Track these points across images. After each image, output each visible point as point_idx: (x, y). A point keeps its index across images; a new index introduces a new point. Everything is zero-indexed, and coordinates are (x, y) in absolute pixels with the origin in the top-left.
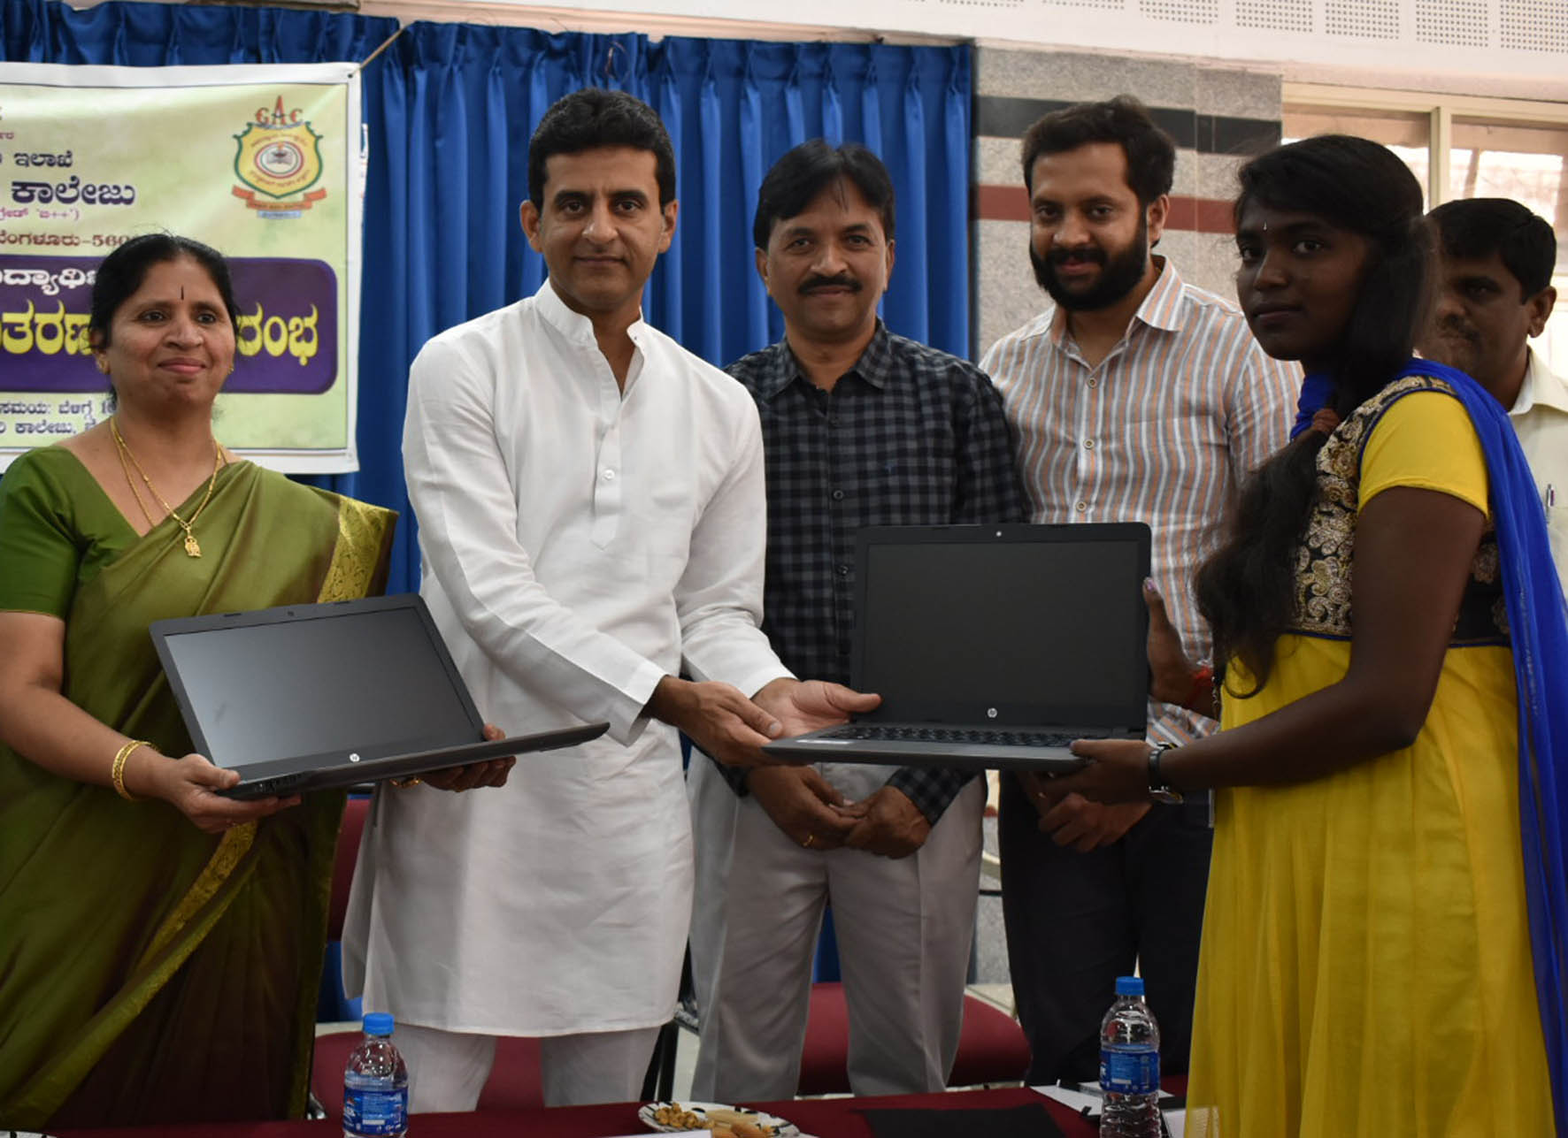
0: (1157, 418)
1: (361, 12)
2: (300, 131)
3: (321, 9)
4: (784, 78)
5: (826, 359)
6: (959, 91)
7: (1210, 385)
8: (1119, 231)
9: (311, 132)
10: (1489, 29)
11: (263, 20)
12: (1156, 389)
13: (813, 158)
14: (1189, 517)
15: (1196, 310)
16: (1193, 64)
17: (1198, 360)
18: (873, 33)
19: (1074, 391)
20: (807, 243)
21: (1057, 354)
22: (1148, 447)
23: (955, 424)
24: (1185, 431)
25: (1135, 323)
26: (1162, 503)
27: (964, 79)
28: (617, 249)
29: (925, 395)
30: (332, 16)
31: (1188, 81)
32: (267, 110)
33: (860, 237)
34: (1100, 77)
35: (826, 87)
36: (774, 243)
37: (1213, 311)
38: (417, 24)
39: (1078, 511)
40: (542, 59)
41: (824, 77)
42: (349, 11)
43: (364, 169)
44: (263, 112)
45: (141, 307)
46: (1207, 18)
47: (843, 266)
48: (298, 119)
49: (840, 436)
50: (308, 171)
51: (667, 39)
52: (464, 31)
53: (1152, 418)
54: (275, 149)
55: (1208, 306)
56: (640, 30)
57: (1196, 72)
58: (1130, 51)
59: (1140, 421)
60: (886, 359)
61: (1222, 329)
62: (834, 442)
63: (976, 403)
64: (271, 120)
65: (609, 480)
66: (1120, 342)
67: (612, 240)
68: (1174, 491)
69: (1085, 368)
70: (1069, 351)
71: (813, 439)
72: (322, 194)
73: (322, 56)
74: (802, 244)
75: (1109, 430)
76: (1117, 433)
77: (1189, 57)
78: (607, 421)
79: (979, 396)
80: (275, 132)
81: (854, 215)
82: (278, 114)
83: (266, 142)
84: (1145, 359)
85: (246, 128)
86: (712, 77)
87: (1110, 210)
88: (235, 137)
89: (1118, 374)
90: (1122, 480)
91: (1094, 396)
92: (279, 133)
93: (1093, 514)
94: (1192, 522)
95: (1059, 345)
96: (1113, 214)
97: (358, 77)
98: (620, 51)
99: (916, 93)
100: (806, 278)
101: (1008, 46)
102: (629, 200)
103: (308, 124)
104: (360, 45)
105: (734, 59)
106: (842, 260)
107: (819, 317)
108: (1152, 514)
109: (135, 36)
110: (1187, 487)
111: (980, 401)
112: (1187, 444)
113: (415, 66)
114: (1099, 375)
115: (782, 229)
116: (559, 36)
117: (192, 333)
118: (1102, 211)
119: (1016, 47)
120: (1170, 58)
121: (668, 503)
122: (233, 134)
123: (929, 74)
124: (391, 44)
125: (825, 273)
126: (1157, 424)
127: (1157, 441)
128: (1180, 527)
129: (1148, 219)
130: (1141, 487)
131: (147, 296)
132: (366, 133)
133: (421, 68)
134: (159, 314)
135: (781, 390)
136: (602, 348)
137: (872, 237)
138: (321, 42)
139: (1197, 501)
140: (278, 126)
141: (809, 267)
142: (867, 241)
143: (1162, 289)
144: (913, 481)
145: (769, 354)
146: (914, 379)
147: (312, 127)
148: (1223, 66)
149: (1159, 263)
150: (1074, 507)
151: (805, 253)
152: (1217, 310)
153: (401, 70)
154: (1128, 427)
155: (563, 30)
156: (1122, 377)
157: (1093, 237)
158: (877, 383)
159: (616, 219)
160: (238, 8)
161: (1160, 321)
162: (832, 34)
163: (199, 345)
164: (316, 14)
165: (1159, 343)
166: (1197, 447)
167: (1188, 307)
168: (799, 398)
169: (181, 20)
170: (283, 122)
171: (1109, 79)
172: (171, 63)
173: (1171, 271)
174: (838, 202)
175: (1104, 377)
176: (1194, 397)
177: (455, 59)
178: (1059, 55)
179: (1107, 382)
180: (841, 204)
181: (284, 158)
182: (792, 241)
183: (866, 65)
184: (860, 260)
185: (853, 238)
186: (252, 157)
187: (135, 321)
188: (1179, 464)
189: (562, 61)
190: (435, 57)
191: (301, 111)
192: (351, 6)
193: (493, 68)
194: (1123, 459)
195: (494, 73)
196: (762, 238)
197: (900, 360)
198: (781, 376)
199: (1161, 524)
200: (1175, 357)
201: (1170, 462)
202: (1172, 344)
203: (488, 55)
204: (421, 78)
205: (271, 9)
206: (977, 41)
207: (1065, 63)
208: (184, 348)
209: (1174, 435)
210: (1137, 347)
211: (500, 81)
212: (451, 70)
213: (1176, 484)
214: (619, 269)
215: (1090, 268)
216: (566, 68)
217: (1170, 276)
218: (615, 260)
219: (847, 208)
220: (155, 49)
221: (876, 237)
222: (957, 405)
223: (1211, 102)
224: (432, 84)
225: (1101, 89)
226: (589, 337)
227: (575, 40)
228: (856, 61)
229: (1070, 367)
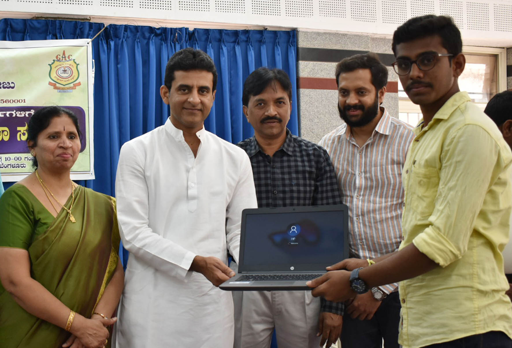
0: (383, 166)
1: (91, 21)
2: (71, 62)
3: (77, 20)
4: (234, 42)
5: (270, 144)
6: (292, 45)
7: (401, 154)
8: (369, 99)
9: (75, 63)
10: (464, 23)
11: (58, 24)
12: (382, 155)
13: (264, 74)
14: (395, 199)
15: (395, 127)
16: (369, 36)
17: (396, 145)
18: (264, 27)
19: (353, 154)
20: (263, 104)
21: (347, 142)
22: (380, 176)
23: (317, 168)
24: (393, 170)
25: (375, 132)
26: (386, 195)
27: (294, 42)
28: (199, 107)
29: (305, 158)
30: (81, 22)
31: (367, 42)
32: (60, 55)
33: (282, 102)
34: (339, 40)
35: (249, 45)
36: (250, 104)
37: (401, 127)
38: (111, 25)
39: (356, 198)
40: (153, 36)
41: (248, 41)
42: (87, 21)
43: (94, 75)
44: (58, 56)
45: (49, 133)
46: (373, 21)
47: (276, 113)
48: (70, 58)
49: (275, 171)
50: (74, 76)
51: (195, 29)
52: (126, 27)
53: (381, 166)
54: (63, 69)
55: (399, 125)
56: (186, 26)
57: (370, 39)
58: (348, 32)
59: (377, 167)
60: (292, 144)
61: (404, 134)
62: (274, 173)
63: (324, 161)
64: (61, 58)
65: (192, 187)
66: (370, 138)
67: (198, 104)
68: (389, 191)
69: (357, 147)
70: (352, 141)
71: (266, 172)
72: (79, 84)
73: (78, 36)
74: (261, 105)
75: (367, 169)
76: (369, 171)
77: (367, 33)
78: (190, 166)
79: (325, 158)
80: (63, 63)
81: (280, 94)
82: (64, 57)
83: (60, 66)
84: (378, 145)
85: (53, 62)
86: (210, 42)
87: (366, 92)
88: (49, 65)
89: (369, 150)
90: (371, 187)
91: (361, 157)
92: (64, 63)
93: (362, 199)
94: (396, 201)
95: (348, 139)
96: (367, 94)
97: (91, 43)
98: (179, 33)
99: (278, 47)
100: (263, 117)
101: (309, 31)
102: (204, 90)
103: (74, 60)
104: (91, 32)
105: (218, 36)
106: (276, 111)
107: (268, 131)
108: (382, 199)
109: (13, 30)
110: (394, 189)
111: (325, 160)
112: (394, 175)
113: (110, 40)
114: (362, 150)
115: (253, 100)
116: (159, 29)
117: (68, 143)
118: (362, 92)
119: (311, 31)
120: (361, 34)
121: (215, 194)
122: (48, 64)
123: (282, 40)
124: (102, 32)
125: (269, 115)
126: (383, 168)
127: (383, 174)
128: (392, 203)
129: (379, 95)
130: (378, 189)
131: (51, 129)
132: (94, 63)
133: (112, 40)
134: (55, 136)
135: (253, 155)
136: (186, 140)
137: (285, 101)
138: (78, 31)
139: (397, 194)
140: (64, 61)
141: (264, 113)
142: (284, 103)
143: (383, 120)
144: (302, 188)
145: (248, 141)
146: (301, 151)
147: (75, 61)
148: (378, 36)
149: (382, 110)
150: (355, 197)
151: (262, 108)
152: (402, 127)
153: (105, 41)
154: (373, 168)
155: (160, 27)
156: (370, 150)
157: (360, 101)
158: (290, 153)
159: (200, 96)
160: (49, 20)
161: (383, 131)
162: (250, 27)
163: (71, 147)
164: (76, 22)
165: (383, 139)
166: (397, 175)
167: (392, 126)
168: (261, 158)
169: (29, 24)
170: (66, 60)
171: (342, 41)
172: (26, 40)
173: (386, 113)
174: (274, 90)
175: (364, 151)
176: (395, 158)
177: (124, 37)
178: (325, 33)
179: (365, 152)
180: (275, 91)
181: (66, 72)
182: (258, 103)
183: (262, 37)
184: (281, 111)
185: (279, 102)
186: (56, 71)
187: (47, 138)
188: (391, 181)
189: (160, 37)
190: (117, 36)
191: (71, 55)
192: (88, 19)
193: (137, 40)
194: (372, 180)
195: (137, 41)
196: (246, 102)
197: (296, 145)
198: (253, 150)
199: (385, 202)
200: (389, 144)
201: (388, 181)
202: (387, 139)
203: (135, 35)
204: (112, 43)
205: (60, 21)
206: (298, 29)
207: (327, 36)
208: (65, 148)
209: (389, 171)
210: (375, 140)
211: (139, 44)
212: (123, 40)
213: (390, 188)
214: (199, 113)
215: (358, 112)
216: (161, 40)
217: (386, 114)
218: (199, 110)
219: (277, 92)
220: (21, 35)
221: (287, 101)
222: (318, 162)
223: (375, 48)
224: (116, 45)
225: (339, 44)
226: (181, 136)
227: (164, 30)
228: (258, 36)
229: (352, 146)
